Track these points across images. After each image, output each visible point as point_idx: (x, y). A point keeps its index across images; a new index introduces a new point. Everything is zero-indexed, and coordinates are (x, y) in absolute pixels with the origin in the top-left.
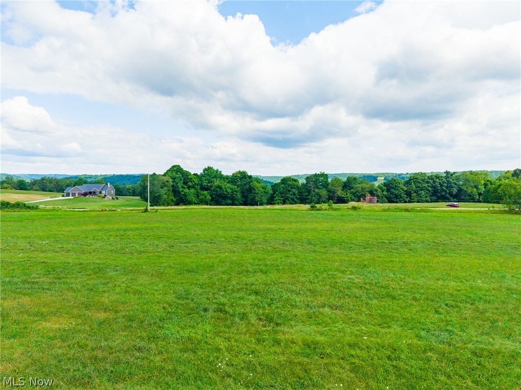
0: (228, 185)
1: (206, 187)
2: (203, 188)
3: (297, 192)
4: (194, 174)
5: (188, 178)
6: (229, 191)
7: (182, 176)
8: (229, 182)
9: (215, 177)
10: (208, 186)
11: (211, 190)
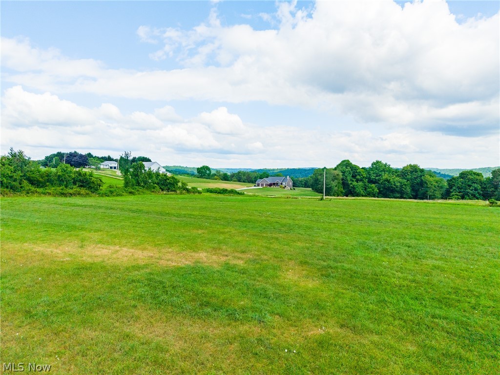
0: (397, 179)
1: (374, 180)
2: (371, 181)
3: (480, 187)
4: (363, 168)
5: (357, 172)
6: (398, 184)
7: (352, 170)
8: (398, 176)
9: (384, 170)
10: (375, 179)
11: (379, 183)
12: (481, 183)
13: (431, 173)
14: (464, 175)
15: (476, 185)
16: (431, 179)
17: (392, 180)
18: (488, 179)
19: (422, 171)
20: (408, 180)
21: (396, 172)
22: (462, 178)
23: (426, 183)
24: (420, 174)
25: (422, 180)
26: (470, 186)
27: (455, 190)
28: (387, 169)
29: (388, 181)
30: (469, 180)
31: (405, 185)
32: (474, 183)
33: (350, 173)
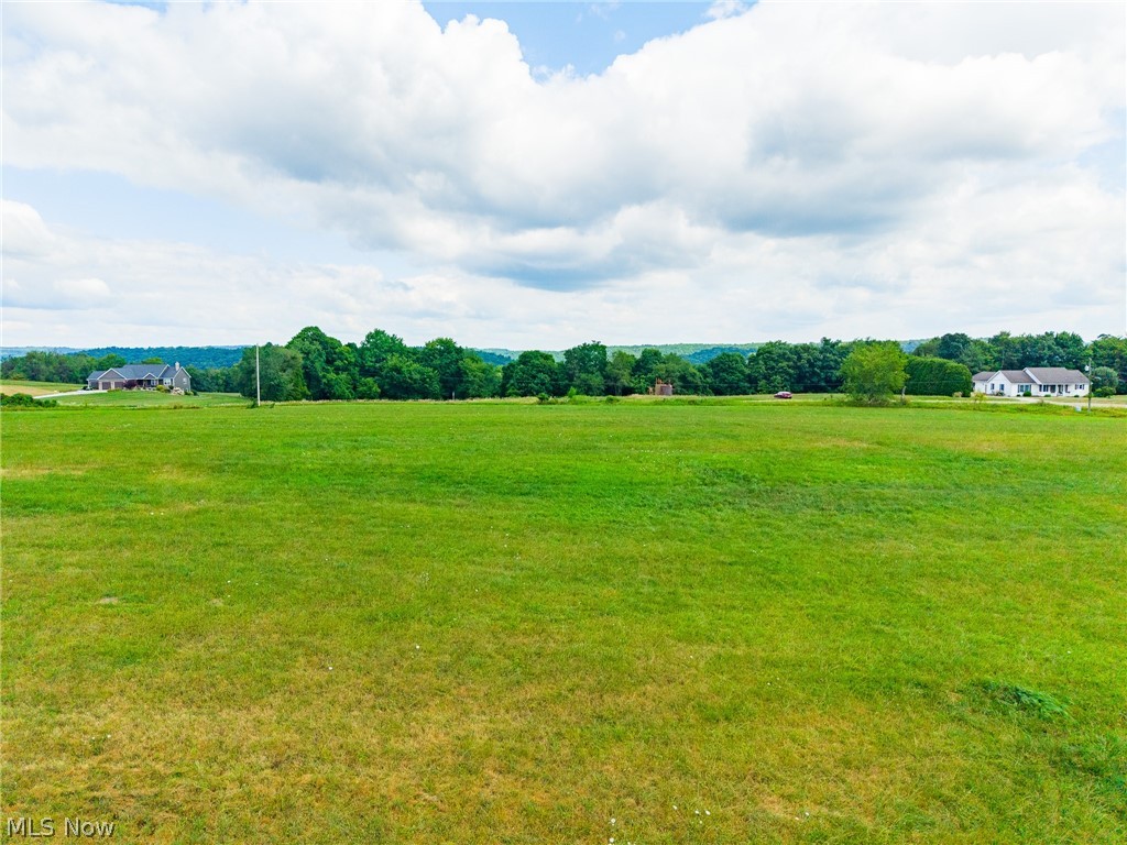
0: (416, 365)
1: (372, 369)
2: (366, 372)
4: (349, 345)
5: (335, 353)
6: (417, 376)
7: (324, 348)
8: (417, 360)
9: (390, 350)
10: (375, 368)
11: (381, 376)
12: (551, 372)
13: (474, 355)
14: (526, 358)
15: (542, 376)
16: (474, 366)
17: (404, 369)
18: (560, 365)
19: (460, 351)
20: (435, 369)
21: (414, 354)
22: (524, 364)
23: (466, 373)
24: (455, 355)
25: (458, 368)
26: (534, 377)
27: (512, 385)
28: (395, 346)
29: (398, 370)
30: (533, 366)
31: (430, 378)
32: (540, 372)
33: (320, 355)
